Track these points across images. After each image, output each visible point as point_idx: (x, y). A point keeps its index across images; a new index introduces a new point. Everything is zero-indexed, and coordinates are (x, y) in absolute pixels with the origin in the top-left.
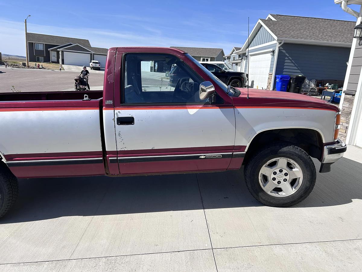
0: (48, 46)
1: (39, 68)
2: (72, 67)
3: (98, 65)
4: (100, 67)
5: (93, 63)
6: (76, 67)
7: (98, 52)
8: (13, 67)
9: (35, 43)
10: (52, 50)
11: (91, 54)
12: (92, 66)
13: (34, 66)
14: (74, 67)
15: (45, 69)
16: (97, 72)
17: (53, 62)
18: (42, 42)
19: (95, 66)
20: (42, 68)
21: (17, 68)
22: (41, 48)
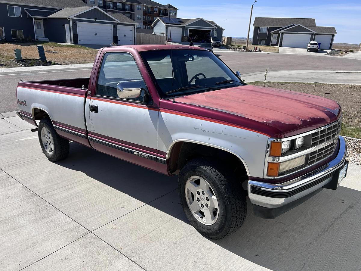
0: (271, 29)
1: (256, 51)
2: (288, 49)
3: (316, 47)
4: (318, 48)
5: (311, 44)
6: (292, 49)
7: (322, 32)
8: (234, 51)
9: (260, 27)
10: (274, 33)
11: (312, 35)
12: (309, 48)
13: (253, 49)
14: (290, 49)
15: (261, 52)
16: (313, 54)
17: (272, 45)
18: (267, 25)
19: (312, 48)
20: (260, 51)
21: (238, 51)
22: (264, 31)
